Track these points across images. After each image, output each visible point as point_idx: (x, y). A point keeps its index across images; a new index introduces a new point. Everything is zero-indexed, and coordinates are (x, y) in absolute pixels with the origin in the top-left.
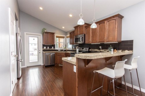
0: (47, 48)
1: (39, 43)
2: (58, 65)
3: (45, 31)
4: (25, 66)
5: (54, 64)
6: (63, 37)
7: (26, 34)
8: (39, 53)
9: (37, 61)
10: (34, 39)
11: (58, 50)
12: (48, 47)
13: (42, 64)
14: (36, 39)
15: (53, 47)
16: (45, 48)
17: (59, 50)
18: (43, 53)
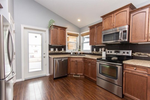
0: (55, 50)
1: (44, 43)
2: (71, 76)
3: (54, 24)
4: (21, 78)
5: (66, 75)
6: (77, 35)
7: (25, 28)
8: (43, 57)
9: (41, 69)
10: (36, 37)
11: (70, 53)
12: (57, 49)
13: (48, 75)
14: (39, 36)
15: (63, 49)
16: (52, 50)
17: (72, 54)
18: (49, 57)
